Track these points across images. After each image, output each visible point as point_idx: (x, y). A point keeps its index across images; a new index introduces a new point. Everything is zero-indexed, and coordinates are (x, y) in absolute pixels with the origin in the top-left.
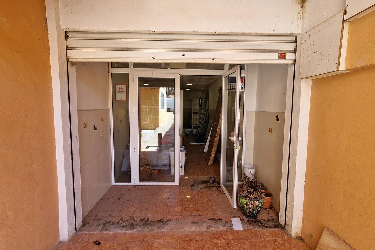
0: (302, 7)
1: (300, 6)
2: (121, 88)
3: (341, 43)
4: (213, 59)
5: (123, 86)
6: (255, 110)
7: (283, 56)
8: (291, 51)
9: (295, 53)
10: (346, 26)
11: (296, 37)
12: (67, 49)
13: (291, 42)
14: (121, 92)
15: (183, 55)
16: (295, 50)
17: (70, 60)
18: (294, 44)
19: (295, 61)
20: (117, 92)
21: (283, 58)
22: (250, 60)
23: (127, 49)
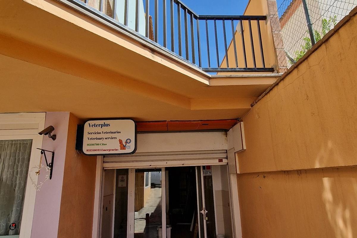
0: (226, 136)
1: (225, 136)
2: (123, 178)
3: (236, 161)
4: (183, 164)
5: (124, 176)
6: (221, 189)
7: (221, 160)
8: (225, 158)
9: (227, 159)
10: (236, 155)
11: (227, 150)
12: (103, 163)
13: (224, 153)
14: (122, 181)
15: (167, 163)
16: (227, 157)
17: (104, 169)
18: (226, 154)
19: (228, 163)
20: (119, 181)
21: (221, 162)
22: (203, 164)
23: (137, 161)
